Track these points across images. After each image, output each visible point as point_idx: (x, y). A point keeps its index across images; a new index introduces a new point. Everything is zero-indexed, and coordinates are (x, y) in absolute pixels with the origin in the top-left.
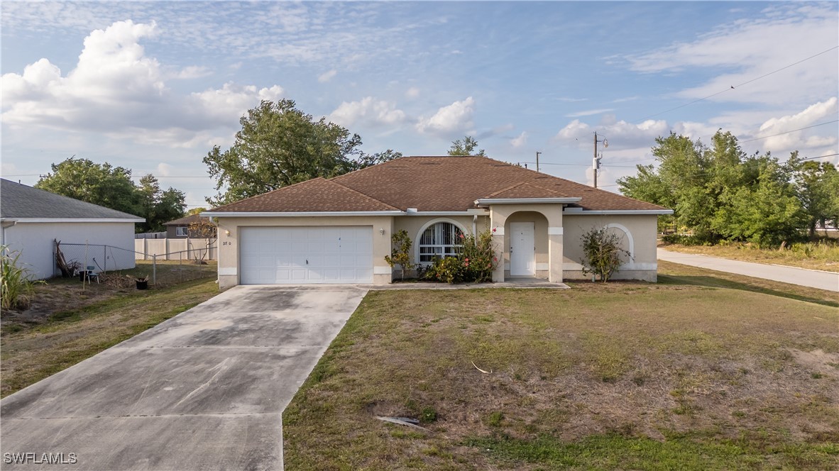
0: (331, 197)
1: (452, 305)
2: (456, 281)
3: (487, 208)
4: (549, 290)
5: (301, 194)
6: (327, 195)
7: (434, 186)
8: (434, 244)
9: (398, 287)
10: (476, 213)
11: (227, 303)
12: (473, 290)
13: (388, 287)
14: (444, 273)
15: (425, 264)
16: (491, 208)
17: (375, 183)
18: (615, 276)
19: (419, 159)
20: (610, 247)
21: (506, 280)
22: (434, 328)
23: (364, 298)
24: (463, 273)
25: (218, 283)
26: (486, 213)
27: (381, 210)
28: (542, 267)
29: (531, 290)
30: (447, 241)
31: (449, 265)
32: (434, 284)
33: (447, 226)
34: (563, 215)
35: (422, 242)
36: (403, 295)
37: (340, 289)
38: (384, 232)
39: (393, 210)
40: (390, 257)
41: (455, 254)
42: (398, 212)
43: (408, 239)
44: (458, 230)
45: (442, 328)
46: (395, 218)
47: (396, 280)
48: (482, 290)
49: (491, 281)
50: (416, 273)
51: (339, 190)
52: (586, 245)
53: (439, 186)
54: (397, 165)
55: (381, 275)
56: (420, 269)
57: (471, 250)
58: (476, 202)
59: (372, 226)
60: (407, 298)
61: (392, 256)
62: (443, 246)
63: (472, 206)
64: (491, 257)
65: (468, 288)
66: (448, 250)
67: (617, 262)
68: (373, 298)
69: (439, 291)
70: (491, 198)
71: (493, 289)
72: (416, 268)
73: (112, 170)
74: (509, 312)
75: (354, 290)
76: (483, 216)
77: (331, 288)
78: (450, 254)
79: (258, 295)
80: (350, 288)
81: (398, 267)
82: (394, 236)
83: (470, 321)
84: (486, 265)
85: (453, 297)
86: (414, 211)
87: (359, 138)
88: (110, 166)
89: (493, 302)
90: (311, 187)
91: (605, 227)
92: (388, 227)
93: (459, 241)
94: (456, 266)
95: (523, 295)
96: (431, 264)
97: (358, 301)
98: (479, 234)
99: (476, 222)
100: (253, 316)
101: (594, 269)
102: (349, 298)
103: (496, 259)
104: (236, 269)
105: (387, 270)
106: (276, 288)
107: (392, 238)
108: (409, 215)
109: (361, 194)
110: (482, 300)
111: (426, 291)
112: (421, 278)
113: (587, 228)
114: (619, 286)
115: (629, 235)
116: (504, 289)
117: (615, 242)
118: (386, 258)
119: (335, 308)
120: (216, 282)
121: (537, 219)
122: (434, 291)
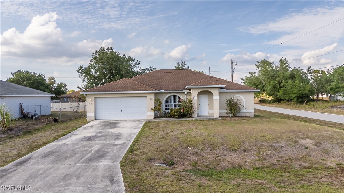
0: (130, 86)
1: (178, 126)
2: (179, 117)
3: (190, 89)
4: (214, 120)
5: (119, 85)
6: (129, 85)
7: (170, 81)
8: (170, 103)
9: (157, 120)
10: (186, 91)
11: (92, 127)
12: (185, 121)
13: (153, 120)
14: (174, 114)
15: (167, 111)
16: (192, 90)
17: (147, 80)
18: (238, 115)
19: (164, 70)
20: (236, 104)
21: (198, 117)
22: (171, 134)
23: (144, 124)
24: (181, 114)
25: (87, 119)
26: (190, 91)
27: (150, 91)
28: (211, 112)
29: (207, 120)
30: (175, 102)
31: (176, 111)
32: (171, 119)
33: (175, 97)
34: (219, 92)
35: (165, 103)
36: (159, 123)
37: (135, 121)
38: (151, 99)
39: (155, 90)
40: (153, 108)
41: (178, 107)
42: (157, 91)
43: (160, 102)
44: (179, 98)
45: (174, 134)
46: (155, 94)
47: (156, 117)
48: (189, 120)
49: (192, 117)
50: (164, 114)
51: (133, 83)
52: (227, 103)
53: (172, 81)
54: (155, 73)
55: (150, 115)
56: (165, 113)
57: (185, 106)
58: (186, 87)
59: (147, 97)
60: (161, 124)
61: (154, 108)
62: (174, 104)
63: (185, 89)
64: (192, 108)
65: (183, 120)
66: (175, 106)
67: (239, 110)
68: (147, 124)
69: (172, 121)
70: (192, 85)
71: (193, 120)
72: (163, 112)
73: (37, 75)
74: (199, 128)
75: (140, 121)
76: (189, 93)
77: (131, 121)
78: (176, 107)
79: (103, 124)
80: (138, 120)
81: (157, 112)
82: (155, 100)
83: (185, 131)
84: (190, 111)
85: (178, 123)
86: (162, 91)
87: (139, 62)
88: (36, 73)
89: (193, 125)
90: (123, 82)
91: (235, 96)
92: (152, 97)
93: (180, 102)
94: (179, 111)
95: (204, 122)
96: (169, 111)
97: (142, 125)
98: (187, 99)
99: (186, 95)
100: (103, 131)
101: (231, 112)
102: (139, 124)
103: (194, 109)
104: (94, 114)
105: (153, 113)
106: (110, 121)
107: (154, 101)
108: (161, 92)
109: (142, 85)
110: (189, 124)
111: (168, 121)
112: (165, 116)
113: (228, 97)
114: (240, 118)
115: (244, 99)
116: (197, 120)
117: (238, 102)
118: (152, 109)
119: (134, 128)
120: (86, 119)
121: (209, 93)
122: (171, 121)
